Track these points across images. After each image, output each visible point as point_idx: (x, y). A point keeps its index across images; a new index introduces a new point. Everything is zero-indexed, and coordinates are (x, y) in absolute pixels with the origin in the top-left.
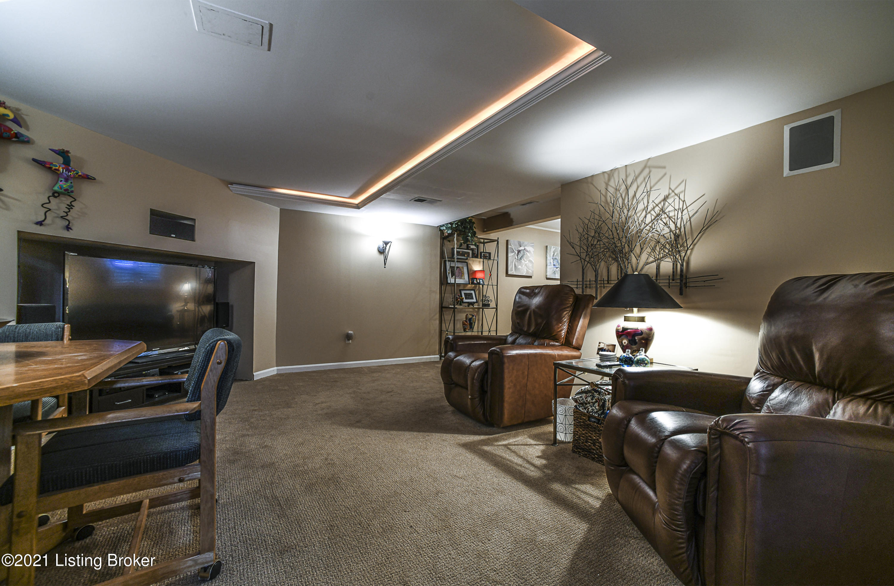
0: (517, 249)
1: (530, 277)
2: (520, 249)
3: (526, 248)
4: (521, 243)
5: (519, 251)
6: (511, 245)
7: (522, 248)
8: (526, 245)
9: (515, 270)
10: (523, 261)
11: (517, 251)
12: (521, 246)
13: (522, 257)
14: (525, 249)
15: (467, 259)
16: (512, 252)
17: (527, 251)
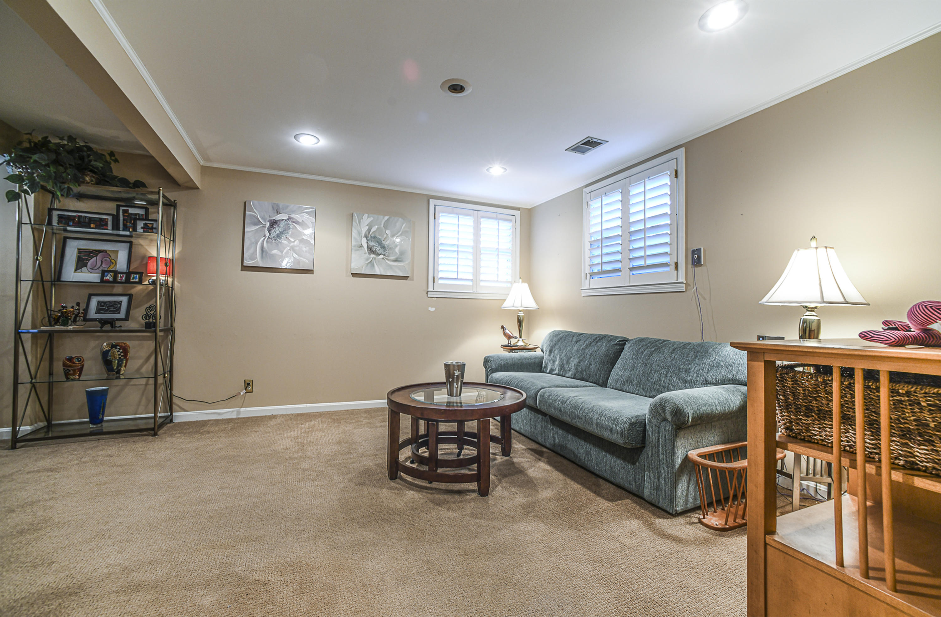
0: (268, 219)
1: (310, 271)
2: (278, 217)
3: (292, 216)
4: (281, 206)
5: (274, 223)
6: (252, 210)
7: (282, 216)
8: (293, 212)
9: (262, 257)
10: (285, 242)
11: (270, 221)
12: (278, 213)
13: (281, 233)
14: (289, 218)
15: (131, 236)
16: (255, 224)
17: (297, 222)
